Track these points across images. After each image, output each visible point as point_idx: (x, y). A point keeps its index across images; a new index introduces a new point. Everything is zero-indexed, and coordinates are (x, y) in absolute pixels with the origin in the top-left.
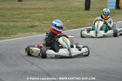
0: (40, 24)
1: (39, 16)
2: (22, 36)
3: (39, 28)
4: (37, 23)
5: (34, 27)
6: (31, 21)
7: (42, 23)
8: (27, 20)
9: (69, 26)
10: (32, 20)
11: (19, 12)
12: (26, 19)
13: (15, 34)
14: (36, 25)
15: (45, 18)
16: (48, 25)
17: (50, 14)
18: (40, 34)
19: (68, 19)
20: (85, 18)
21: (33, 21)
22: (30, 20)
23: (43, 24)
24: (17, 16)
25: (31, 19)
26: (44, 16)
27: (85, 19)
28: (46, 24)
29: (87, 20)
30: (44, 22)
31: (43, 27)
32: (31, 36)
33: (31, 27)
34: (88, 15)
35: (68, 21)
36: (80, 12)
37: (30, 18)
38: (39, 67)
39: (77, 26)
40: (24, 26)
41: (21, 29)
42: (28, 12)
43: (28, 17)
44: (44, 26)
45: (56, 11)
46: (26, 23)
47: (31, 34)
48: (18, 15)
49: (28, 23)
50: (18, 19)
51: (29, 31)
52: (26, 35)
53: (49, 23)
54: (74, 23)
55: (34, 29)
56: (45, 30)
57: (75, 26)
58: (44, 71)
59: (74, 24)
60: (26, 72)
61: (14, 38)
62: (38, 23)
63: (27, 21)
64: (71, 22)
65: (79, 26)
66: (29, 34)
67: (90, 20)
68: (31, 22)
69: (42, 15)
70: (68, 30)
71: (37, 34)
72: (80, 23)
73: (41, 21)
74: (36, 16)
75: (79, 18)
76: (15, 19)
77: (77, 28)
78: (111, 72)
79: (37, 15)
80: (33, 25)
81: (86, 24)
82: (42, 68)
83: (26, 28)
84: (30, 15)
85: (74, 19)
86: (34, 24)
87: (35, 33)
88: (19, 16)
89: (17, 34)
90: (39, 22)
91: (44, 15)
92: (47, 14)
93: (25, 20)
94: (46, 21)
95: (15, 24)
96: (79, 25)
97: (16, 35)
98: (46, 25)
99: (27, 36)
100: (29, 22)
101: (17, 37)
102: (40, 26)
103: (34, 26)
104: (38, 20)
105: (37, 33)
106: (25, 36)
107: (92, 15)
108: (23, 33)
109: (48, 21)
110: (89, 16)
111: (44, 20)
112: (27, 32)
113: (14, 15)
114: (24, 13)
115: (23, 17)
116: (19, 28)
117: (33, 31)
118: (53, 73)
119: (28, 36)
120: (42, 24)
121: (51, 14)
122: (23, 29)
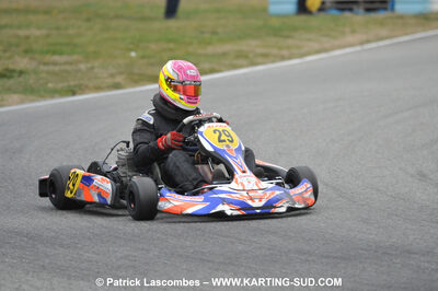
0: (34, 64)
1: (27, 37)
3: (31, 80)
4: (22, 63)
6: (2, 54)
7: (40, 63)
9: (136, 71)
10: (5, 51)
14: (18, 69)
15: (49, 45)
16: (63, 67)
17: (66, 29)
18: (33, 101)
19: (131, 46)
20: (191, 44)
21: (8, 54)
23: (45, 64)
26: (48, 36)
27: (190, 49)
28: (55, 64)
29: (200, 51)
30: (49, 58)
31: (43, 75)
32: (3, 106)
33: (3, 76)
34: (202, 33)
35: (133, 54)
36: (174, 25)
44: (48, 72)
45: (88, 20)
47: (2, 100)
53: (66, 63)
54: (153, 60)
55: (11, 81)
56: (50, 85)
59: (153, 64)
62: (26, 60)
64: (143, 57)
67: (210, 50)
69: (38, 33)
70: (133, 87)
71: (22, 102)
73: (37, 56)
74: (18, 37)
75: (172, 45)
79: (22, 33)
80: (7, 70)
85: (153, 46)
86: (11, 66)
87: (16, 97)
90: (32, 59)
91: (44, 32)
92: (58, 28)
94: (54, 53)
98: (57, 68)
102: (35, 72)
103: (13, 71)
104: (26, 52)
105: (23, 96)
107: (214, 33)
109: (61, 54)
110: (207, 36)
111: (47, 52)
117: (9, 90)
120: (42, 68)
121: (71, 32)
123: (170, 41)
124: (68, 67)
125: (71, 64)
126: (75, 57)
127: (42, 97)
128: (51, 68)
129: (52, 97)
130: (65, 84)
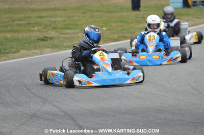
0: (57, 34)
1: (55, 22)
2: (28, 56)
3: (56, 41)
4: (52, 34)
5: (46, 40)
6: (43, 30)
7: (60, 34)
8: (36, 28)
9: (105, 36)
10: (44, 28)
11: (22, 15)
12: (34, 27)
13: (16, 52)
14: (50, 37)
15: (65, 25)
16: (71, 35)
17: (73, 17)
18: (56, 51)
19: (103, 25)
20: (132, 23)
21: (45, 30)
22: (40, 28)
23: (63, 34)
24: (19, 22)
25: (42, 27)
26: (65, 21)
27: (132, 25)
28: (67, 34)
29: (137, 26)
30: (65, 31)
31: (61, 39)
32: (42, 54)
33: (42, 40)
34: (137, 18)
35: (104, 28)
36: (124, 14)
37: (40, 26)
38: (56, 106)
39: (120, 37)
40: (31, 38)
41: (26, 43)
42: (36, 14)
43: (36, 23)
44: (64, 38)
45: (84, 13)
46: (34, 34)
47: (42, 51)
48: (20, 20)
49: (38, 33)
50: (20, 28)
51: (40, 46)
52: (34, 53)
53: (72, 33)
54: (113, 31)
55: (47, 43)
56: (65, 44)
57: (116, 36)
58: (64, 112)
59: (113, 33)
60: (34, 115)
61: (14, 58)
62: (54, 33)
63: (35, 31)
64: (109, 30)
65: (123, 37)
66: (39, 52)
67: (141, 26)
68: (42, 32)
69: (60, 19)
71: (52, 52)
72: (123, 32)
73: (59, 30)
74: (50, 21)
75: (123, 24)
76: (14, 28)
77: (119, 41)
78: (176, 112)
79: (52, 19)
80: (45, 37)
81: (134, 33)
82: (61, 107)
83: (34, 42)
84: (40, 20)
85: (114, 24)
86: (47, 36)
87: (48, 50)
88: (21, 22)
89: (18, 52)
90: (56, 32)
91: (63, 19)
92: (69, 17)
93: (32, 28)
94: (67, 29)
95: (16, 35)
96: (122, 35)
97: (17, 54)
98: (68, 36)
99: (35, 56)
100: (39, 31)
101: (19, 57)
102: (58, 38)
103: (48, 38)
104: (54, 28)
105: (52, 49)
106: (33, 56)
107: (143, 18)
108: (29, 50)
109: (70, 29)
110: (140, 19)
111: (64, 28)
112: (35, 48)
113: (13, 21)
114: (30, 17)
115: (29, 24)
116: (22, 42)
117: (45, 47)
118: (80, 116)
119: (37, 54)
121: (75, 18)
122: (28, 43)
123: (122, 22)
124: (73, 35)
125: (75, 33)
126: (77, 30)
127: (61, 50)
128: (66, 36)
129: (66, 49)
130: (72, 43)
